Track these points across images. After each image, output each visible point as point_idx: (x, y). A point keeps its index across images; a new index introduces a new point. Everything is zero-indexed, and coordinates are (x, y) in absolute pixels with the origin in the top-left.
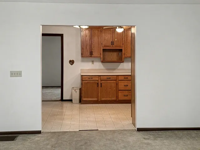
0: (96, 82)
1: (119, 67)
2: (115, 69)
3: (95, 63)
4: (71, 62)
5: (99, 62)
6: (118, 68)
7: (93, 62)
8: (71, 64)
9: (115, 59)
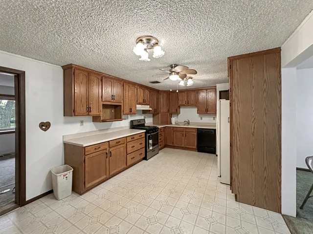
0: (105, 151)
1: (112, 126)
2: (107, 129)
3: (84, 124)
4: (43, 126)
5: (90, 122)
6: (111, 128)
7: (82, 122)
8: (43, 129)
9: (108, 117)
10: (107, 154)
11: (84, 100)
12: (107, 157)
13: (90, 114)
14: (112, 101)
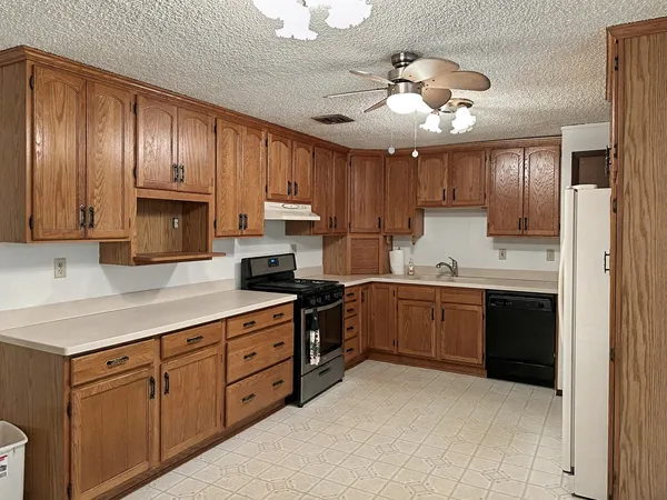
0: (145, 373)
5: (91, 262)
6: (169, 285)
9: (157, 247)
10: (152, 381)
11: (69, 184)
12: (152, 396)
13: (90, 233)
14: (175, 186)
